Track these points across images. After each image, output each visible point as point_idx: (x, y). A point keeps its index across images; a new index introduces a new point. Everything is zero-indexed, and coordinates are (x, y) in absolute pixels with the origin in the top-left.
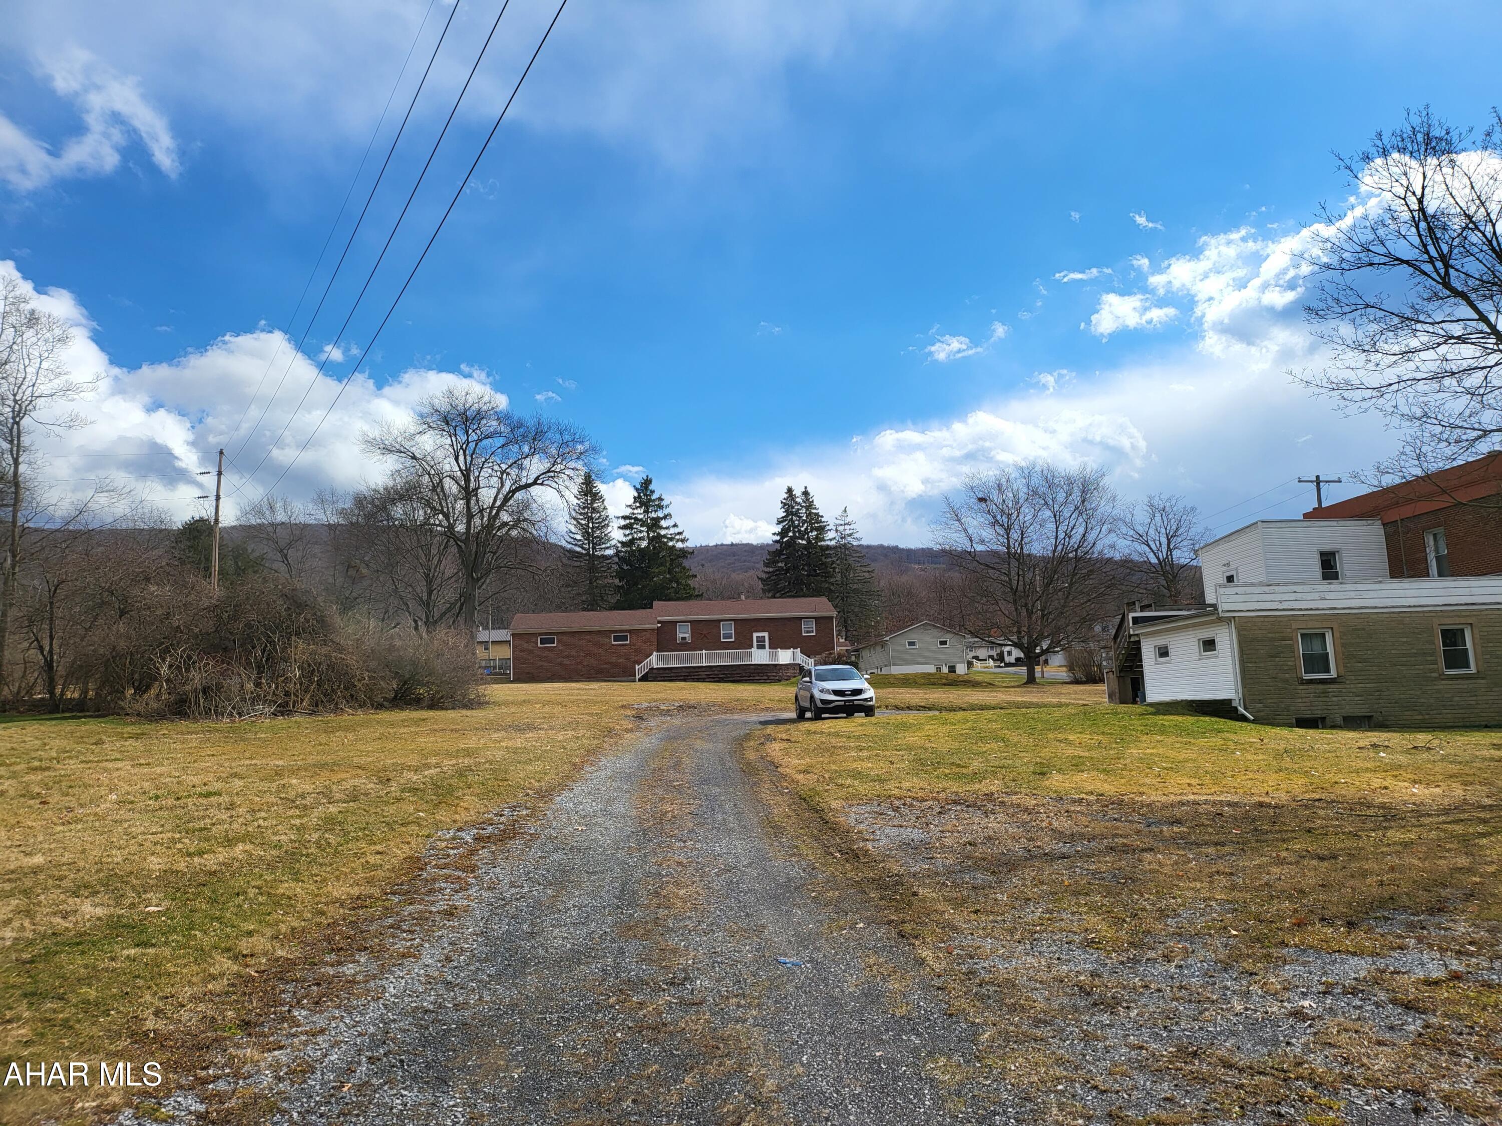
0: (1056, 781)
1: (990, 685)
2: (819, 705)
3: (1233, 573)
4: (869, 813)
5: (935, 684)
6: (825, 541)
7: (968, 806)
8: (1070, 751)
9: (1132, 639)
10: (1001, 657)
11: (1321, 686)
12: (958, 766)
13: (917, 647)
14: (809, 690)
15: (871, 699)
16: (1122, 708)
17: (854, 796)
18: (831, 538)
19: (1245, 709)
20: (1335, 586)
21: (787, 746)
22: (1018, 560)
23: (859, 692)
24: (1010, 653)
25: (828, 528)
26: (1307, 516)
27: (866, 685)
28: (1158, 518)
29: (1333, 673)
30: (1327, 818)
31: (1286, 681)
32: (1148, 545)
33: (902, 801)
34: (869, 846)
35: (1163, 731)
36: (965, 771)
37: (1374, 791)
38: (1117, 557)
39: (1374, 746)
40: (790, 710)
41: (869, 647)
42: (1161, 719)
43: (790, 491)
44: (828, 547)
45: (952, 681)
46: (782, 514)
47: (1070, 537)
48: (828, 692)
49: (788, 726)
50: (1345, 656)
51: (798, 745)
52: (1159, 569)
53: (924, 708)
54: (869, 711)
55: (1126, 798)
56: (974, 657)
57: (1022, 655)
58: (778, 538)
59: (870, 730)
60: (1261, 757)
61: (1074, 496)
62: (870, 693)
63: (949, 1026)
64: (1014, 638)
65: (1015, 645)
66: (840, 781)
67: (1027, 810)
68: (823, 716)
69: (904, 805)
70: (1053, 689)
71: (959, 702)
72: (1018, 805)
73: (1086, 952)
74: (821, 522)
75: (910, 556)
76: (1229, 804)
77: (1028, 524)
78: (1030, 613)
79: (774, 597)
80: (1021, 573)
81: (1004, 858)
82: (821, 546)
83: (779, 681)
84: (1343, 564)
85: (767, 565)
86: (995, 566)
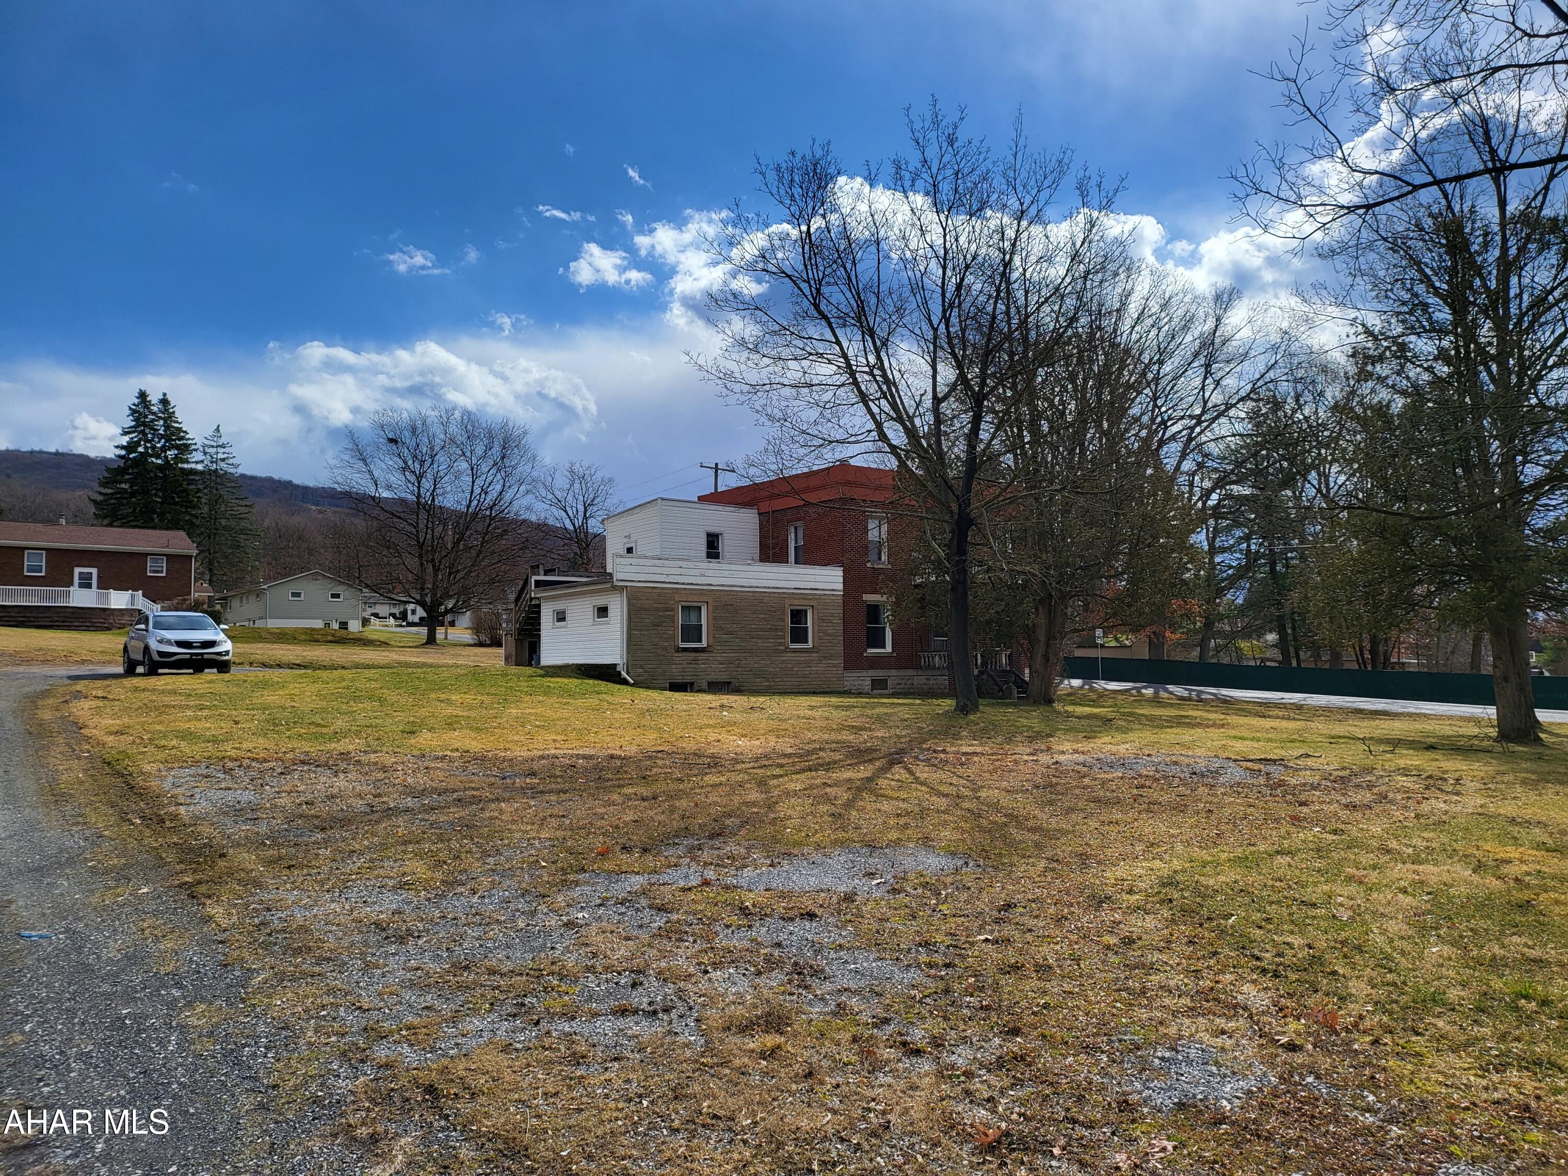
0: (425, 739)
1: (385, 644)
2: (156, 657)
3: (633, 545)
4: (193, 776)
5: (317, 641)
6: (188, 462)
7: (317, 766)
8: (449, 711)
9: (533, 602)
10: (404, 616)
11: (693, 654)
12: (318, 725)
13: (302, 598)
14: (142, 639)
15: (227, 653)
16: (514, 669)
17: (177, 759)
18: (196, 461)
19: (628, 673)
20: (713, 564)
21: (101, 704)
22: (428, 511)
23: (212, 644)
24: (414, 612)
25: (193, 447)
26: (702, 499)
27: (221, 636)
28: (577, 485)
29: (704, 644)
30: (664, 766)
31: (665, 649)
32: (566, 511)
33: (238, 763)
34: (182, 810)
35: (547, 692)
36: (324, 730)
37: (709, 744)
38: (533, 518)
39: (722, 706)
40: (116, 662)
41: (241, 596)
42: (548, 681)
43: (143, 395)
44: (192, 472)
45: (342, 638)
46: (129, 422)
47: (486, 493)
48: (169, 642)
49: (108, 682)
50: (716, 627)
51: (117, 703)
52: (574, 535)
53: (299, 666)
54: (223, 666)
55: (490, 754)
56: (373, 615)
57: (425, 615)
58: (123, 452)
59: (220, 687)
60: (627, 715)
61: (494, 450)
62: (227, 646)
63: (220, 976)
64: (418, 597)
65: (418, 602)
66: (163, 743)
67: (384, 769)
68: (160, 671)
69: (240, 766)
70: (451, 651)
71: (342, 661)
72: (376, 764)
73: (397, 894)
74: (182, 438)
75: (306, 494)
76: (584, 757)
77: (442, 474)
78: (436, 570)
79: (110, 525)
80: (430, 525)
81: (340, 815)
82: (182, 469)
83: (109, 629)
84: (725, 546)
85: (104, 484)
86: (402, 515)
